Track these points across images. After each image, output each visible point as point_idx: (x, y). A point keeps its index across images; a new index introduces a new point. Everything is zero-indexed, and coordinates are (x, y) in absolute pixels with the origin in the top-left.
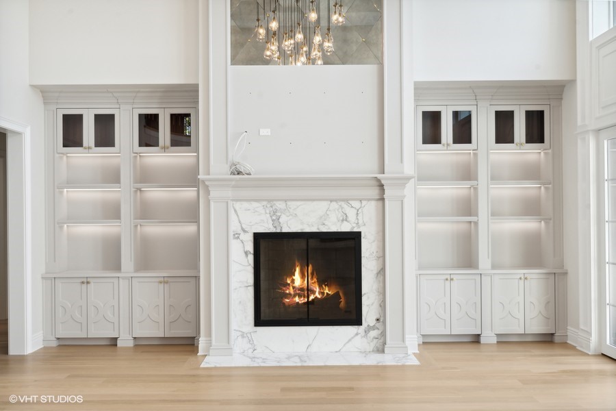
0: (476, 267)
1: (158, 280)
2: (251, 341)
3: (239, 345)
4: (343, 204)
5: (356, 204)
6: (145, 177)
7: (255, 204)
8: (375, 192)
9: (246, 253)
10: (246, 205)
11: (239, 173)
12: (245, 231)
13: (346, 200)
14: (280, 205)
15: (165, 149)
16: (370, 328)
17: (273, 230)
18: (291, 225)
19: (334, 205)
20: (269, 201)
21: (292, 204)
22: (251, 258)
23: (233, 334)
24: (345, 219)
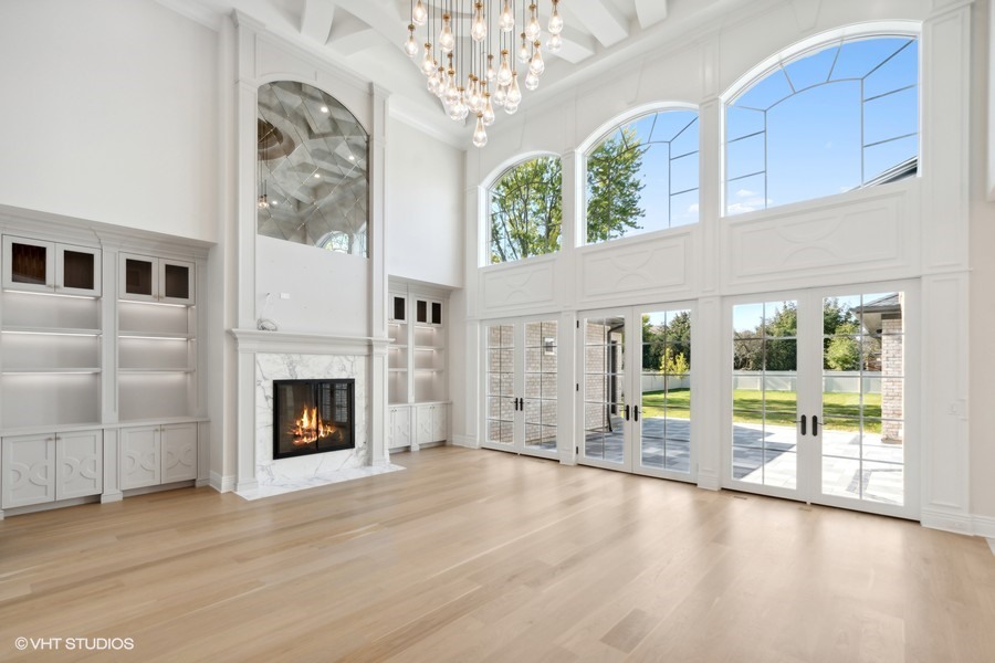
0: (407, 402)
1: (153, 428)
2: (270, 473)
3: (261, 476)
4: (342, 358)
5: (351, 358)
6: (127, 324)
7: (274, 356)
8: (365, 350)
9: (267, 398)
10: (266, 356)
11: (264, 328)
12: (265, 379)
13: (345, 355)
14: (295, 357)
15: (159, 298)
16: (360, 449)
17: (289, 378)
18: (304, 374)
19: (336, 358)
20: (286, 353)
21: (306, 357)
22: (271, 402)
23: (258, 468)
24: (344, 369)
